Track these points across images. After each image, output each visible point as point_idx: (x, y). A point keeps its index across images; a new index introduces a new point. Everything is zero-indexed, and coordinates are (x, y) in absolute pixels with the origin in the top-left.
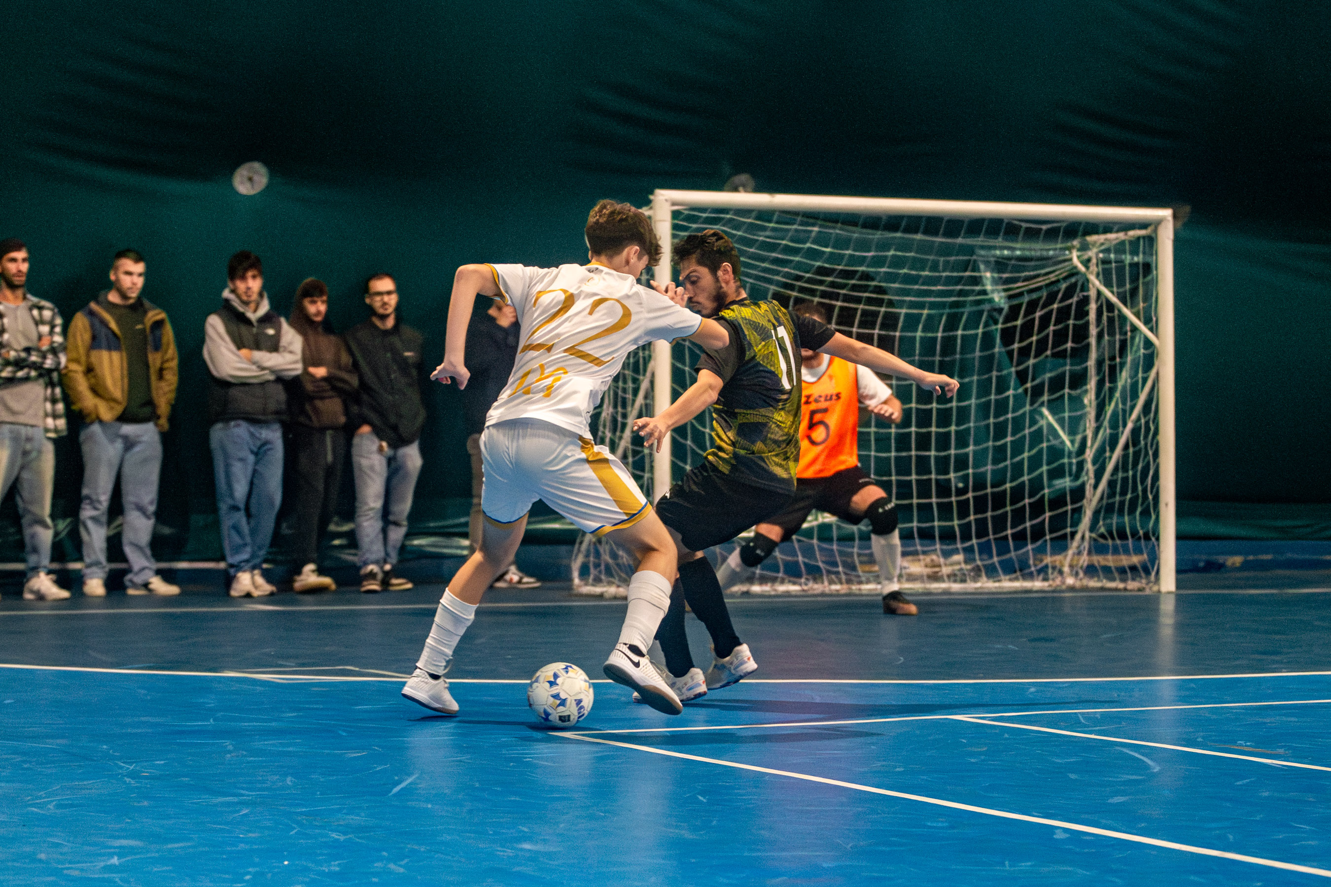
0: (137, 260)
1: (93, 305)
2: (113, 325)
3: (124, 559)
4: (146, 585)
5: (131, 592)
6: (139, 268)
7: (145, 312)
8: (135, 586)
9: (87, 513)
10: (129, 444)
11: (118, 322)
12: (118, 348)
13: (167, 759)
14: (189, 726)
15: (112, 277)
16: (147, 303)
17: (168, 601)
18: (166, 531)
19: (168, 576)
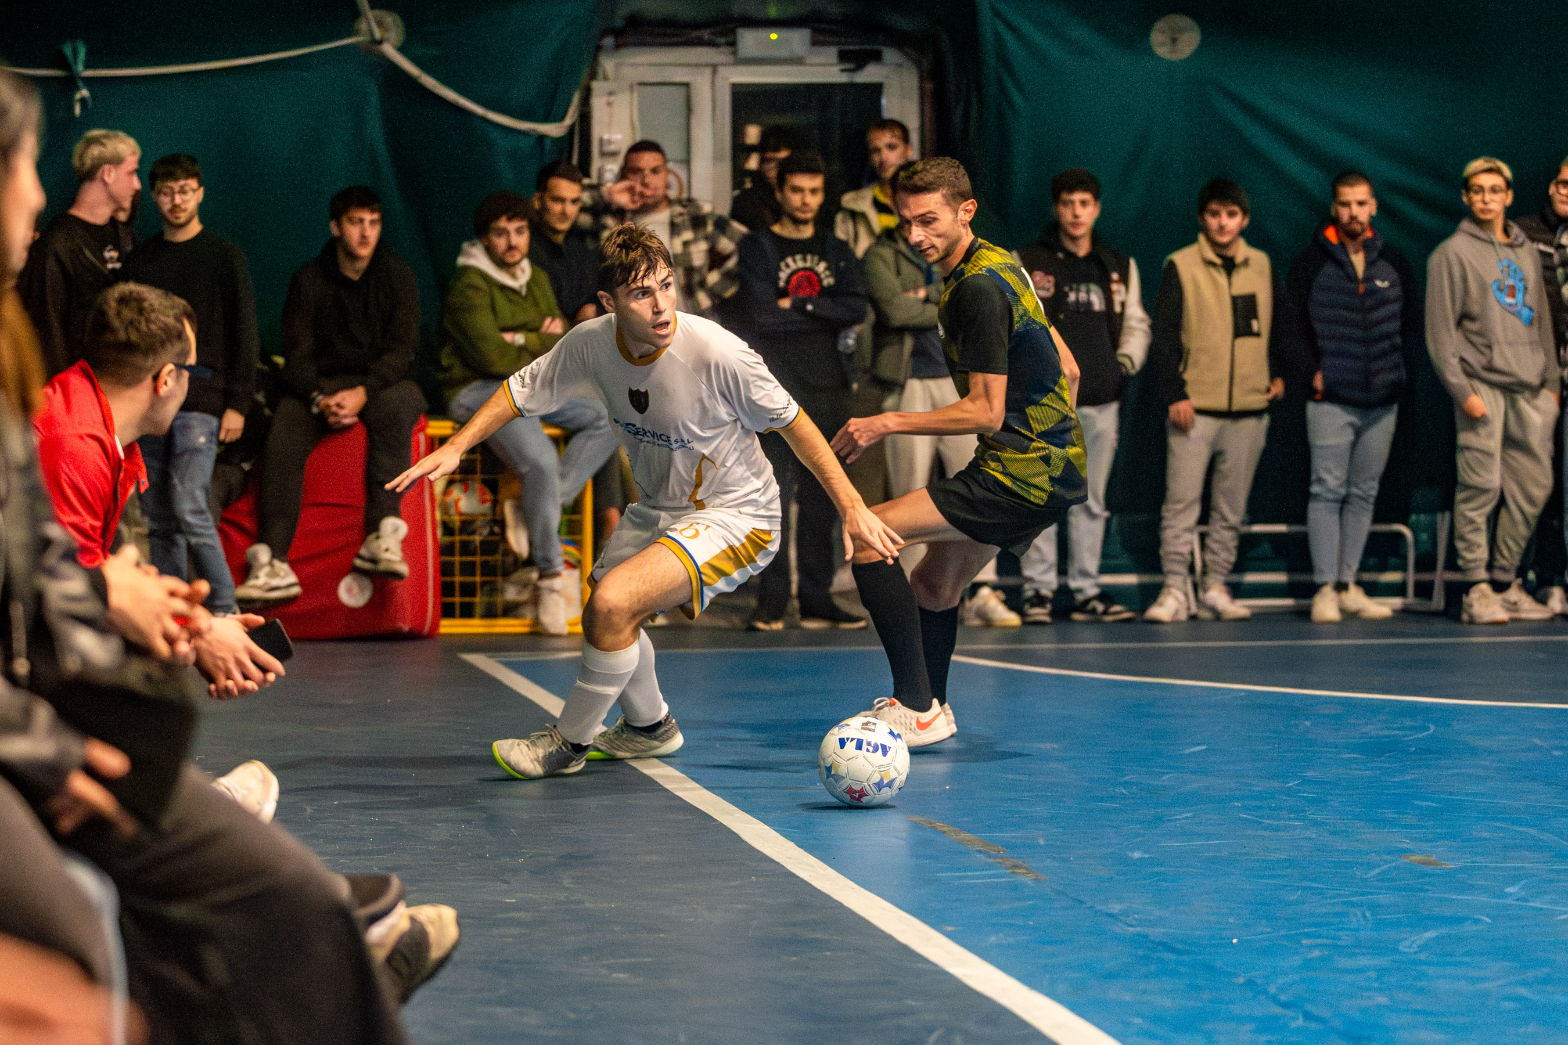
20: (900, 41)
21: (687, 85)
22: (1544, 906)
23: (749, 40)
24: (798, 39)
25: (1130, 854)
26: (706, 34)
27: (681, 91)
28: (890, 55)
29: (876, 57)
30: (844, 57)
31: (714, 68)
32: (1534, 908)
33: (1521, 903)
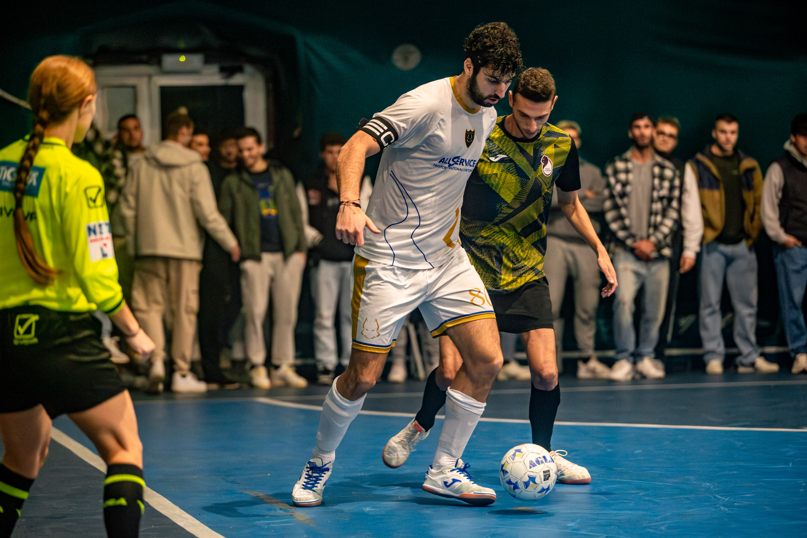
0: (730, 121)
1: (699, 156)
2: (714, 170)
3: (734, 345)
4: (753, 365)
5: (741, 370)
6: (733, 127)
7: (740, 161)
8: (743, 365)
9: (704, 312)
10: (729, 260)
11: (719, 168)
12: (718, 187)
13: (754, 493)
14: (773, 468)
15: (714, 135)
16: (741, 154)
17: (769, 376)
18: (765, 324)
19: (768, 357)
20: (254, 61)
21: (134, 87)
22: (586, 533)
23: (168, 60)
24: (197, 60)
25: (364, 509)
26: (144, 57)
27: (130, 90)
28: (248, 68)
29: (240, 70)
30: (223, 70)
31: (150, 77)
32: (581, 534)
33: (575, 532)
